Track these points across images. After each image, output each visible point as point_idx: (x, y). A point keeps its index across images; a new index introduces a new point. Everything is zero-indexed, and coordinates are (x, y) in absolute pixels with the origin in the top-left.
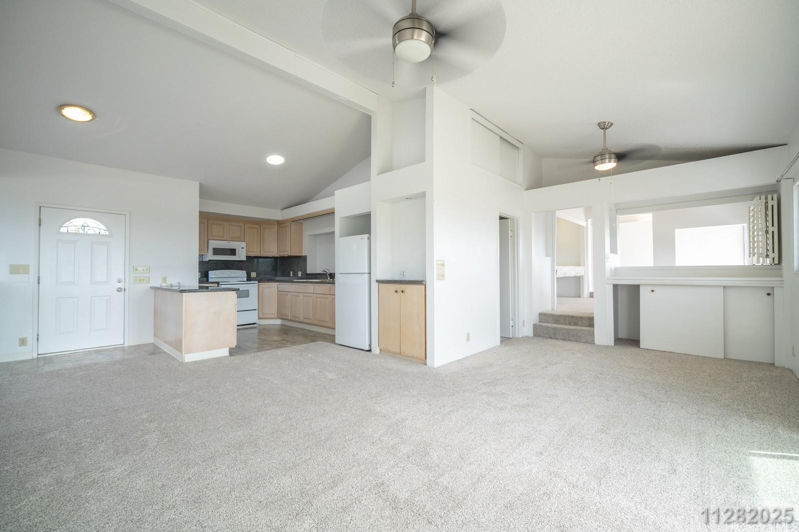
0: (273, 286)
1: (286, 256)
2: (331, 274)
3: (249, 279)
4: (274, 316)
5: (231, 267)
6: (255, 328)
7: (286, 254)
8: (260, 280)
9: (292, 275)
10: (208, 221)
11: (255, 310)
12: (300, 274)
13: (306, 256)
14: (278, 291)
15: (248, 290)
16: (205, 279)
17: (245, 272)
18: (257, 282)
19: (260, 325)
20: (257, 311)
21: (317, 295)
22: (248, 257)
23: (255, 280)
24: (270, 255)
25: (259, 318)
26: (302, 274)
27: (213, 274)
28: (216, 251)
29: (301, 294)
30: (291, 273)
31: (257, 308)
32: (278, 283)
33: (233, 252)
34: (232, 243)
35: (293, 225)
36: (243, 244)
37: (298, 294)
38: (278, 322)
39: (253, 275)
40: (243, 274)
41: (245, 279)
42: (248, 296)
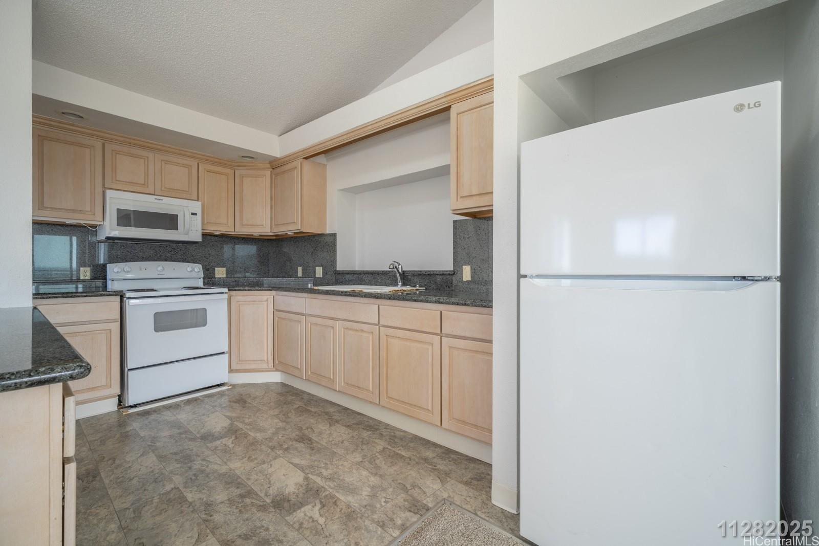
0: (265, 298)
1: (290, 233)
2: (404, 272)
3: (210, 281)
4: (264, 366)
5: (169, 255)
6: (221, 394)
7: (289, 229)
8: (233, 284)
9: (300, 274)
10: (104, 145)
11: (223, 353)
12: (319, 272)
13: (334, 235)
14: (276, 310)
15: (205, 310)
16: (99, 283)
17: (200, 266)
18: (226, 290)
19: (234, 386)
20: (226, 356)
21: (391, 332)
22: (204, 235)
23: (224, 286)
24: (256, 231)
25: (231, 371)
26: (325, 273)
27: (116, 270)
28: (125, 218)
29: (338, 324)
30: (300, 269)
31: (226, 349)
32: (274, 293)
33: (170, 221)
34: (166, 200)
35: (307, 165)
36: (196, 206)
37: (331, 322)
38: (275, 377)
39: (220, 272)
40: (194, 271)
41: (200, 283)
42: (204, 323)
